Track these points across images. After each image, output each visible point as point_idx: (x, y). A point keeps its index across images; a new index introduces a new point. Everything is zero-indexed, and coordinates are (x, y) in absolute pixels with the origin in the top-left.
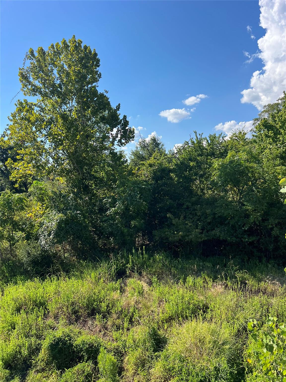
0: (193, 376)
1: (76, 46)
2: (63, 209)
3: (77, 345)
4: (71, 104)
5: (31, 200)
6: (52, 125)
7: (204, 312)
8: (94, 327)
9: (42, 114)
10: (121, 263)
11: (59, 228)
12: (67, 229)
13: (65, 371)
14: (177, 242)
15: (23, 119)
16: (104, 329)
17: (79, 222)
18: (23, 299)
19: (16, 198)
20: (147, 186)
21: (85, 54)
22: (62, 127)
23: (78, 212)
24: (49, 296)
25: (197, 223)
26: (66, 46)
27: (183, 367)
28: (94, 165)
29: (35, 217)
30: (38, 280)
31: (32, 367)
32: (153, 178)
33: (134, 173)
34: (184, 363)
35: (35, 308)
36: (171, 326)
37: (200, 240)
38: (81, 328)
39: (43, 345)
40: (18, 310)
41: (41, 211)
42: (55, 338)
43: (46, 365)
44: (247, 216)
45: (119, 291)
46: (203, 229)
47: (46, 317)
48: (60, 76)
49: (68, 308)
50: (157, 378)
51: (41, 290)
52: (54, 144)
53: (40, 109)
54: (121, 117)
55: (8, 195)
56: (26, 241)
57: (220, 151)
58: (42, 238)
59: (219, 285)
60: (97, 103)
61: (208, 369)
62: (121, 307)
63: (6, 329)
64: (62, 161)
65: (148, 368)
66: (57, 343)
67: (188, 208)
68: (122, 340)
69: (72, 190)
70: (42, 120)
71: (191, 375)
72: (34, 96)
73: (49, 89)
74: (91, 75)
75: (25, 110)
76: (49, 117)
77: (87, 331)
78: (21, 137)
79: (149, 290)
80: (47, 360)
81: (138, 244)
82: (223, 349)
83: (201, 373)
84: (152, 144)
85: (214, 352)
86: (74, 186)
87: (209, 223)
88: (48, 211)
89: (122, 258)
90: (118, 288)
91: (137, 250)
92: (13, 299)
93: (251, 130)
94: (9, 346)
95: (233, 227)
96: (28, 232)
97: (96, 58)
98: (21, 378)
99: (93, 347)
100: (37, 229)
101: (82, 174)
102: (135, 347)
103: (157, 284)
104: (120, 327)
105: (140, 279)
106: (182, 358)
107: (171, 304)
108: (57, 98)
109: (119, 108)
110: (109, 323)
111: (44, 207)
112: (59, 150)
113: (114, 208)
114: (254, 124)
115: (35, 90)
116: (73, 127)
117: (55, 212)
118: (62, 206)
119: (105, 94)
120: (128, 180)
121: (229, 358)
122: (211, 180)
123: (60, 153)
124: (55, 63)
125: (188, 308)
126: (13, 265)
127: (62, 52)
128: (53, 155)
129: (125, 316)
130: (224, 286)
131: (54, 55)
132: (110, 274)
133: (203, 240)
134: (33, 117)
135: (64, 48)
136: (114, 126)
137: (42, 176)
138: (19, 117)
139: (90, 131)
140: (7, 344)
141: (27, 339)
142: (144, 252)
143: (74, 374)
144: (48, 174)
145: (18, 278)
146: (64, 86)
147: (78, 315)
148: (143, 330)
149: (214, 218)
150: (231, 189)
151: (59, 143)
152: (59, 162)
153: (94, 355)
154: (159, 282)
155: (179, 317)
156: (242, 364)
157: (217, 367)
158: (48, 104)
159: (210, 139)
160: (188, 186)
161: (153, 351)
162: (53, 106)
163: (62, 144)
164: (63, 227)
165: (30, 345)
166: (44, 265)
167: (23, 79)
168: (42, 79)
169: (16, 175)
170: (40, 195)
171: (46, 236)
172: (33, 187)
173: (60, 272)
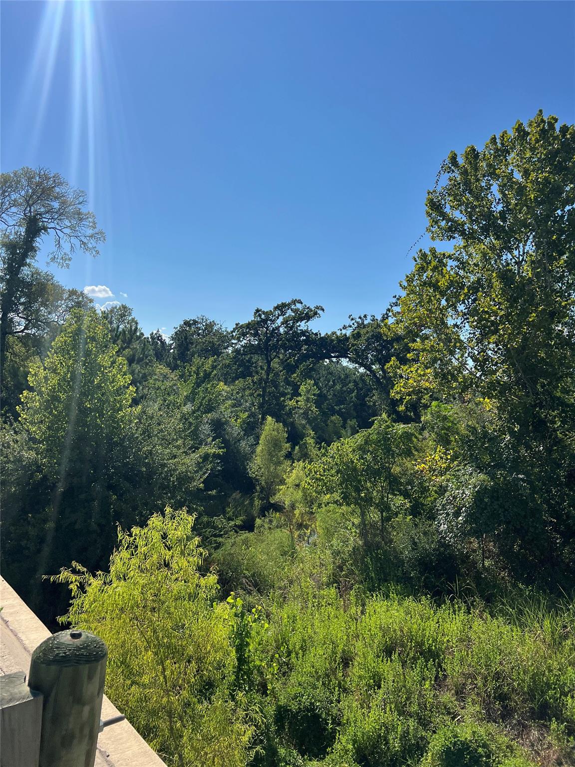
1: (543, 130)
2: (487, 465)
4: (522, 249)
5: (425, 439)
6: (480, 294)
8: (545, 747)
9: (461, 272)
11: (478, 503)
12: (495, 510)
15: (425, 284)
17: (522, 497)
18: (399, 633)
19: (400, 432)
21: (562, 144)
22: (499, 297)
23: (521, 476)
24: (448, 641)
26: (522, 135)
28: (561, 377)
29: (430, 472)
30: (428, 602)
35: (419, 659)
38: (514, 739)
39: (432, 745)
40: (388, 651)
41: (443, 463)
42: (456, 740)
47: (439, 685)
48: (505, 195)
49: (486, 682)
51: (432, 624)
52: (479, 331)
53: (458, 264)
55: (386, 425)
56: (410, 517)
58: (441, 517)
63: (365, 682)
64: (493, 365)
66: (460, 753)
69: (509, 428)
70: (461, 285)
72: (450, 240)
73: (480, 223)
74: (572, 185)
75: (430, 267)
76: (473, 278)
77: (527, 749)
78: (419, 318)
86: (515, 419)
88: (458, 466)
92: (380, 627)
94: (367, 718)
96: (416, 500)
100: (434, 497)
101: (533, 394)
108: (493, 240)
111: (449, 454)
112: (489, 343)
115: (454, 228)
116: (523, 296)
117: (471, 469)
118: (487, 459)
123: (490, 349)
124: (497, 171)
126: (384, 559)
127: (513, 148)
128: (477, 353)
131: (495, 157)
134: (443, 280)
135: (518, 139)
137: (448, 394)
138: (418, 282)
139: (561, 303)
140: (364, 713)
141: (401, 718)
144: (462, 391)
145: (392, 587)
146: (510, 214)
147: (507, 706)
151: (490, 330)
152: (487, 367)
158: (475, 253)
162: (484, 255)
163: (496, 331)
164: (487, 503)
165: (406, 733)
166: (443, 575)
167: (433, 210)
168: (467, 207)
169: (402, 389)
170: (442, 429)
171: (451, 516)
172: (432, 413)
173: (472, 596)
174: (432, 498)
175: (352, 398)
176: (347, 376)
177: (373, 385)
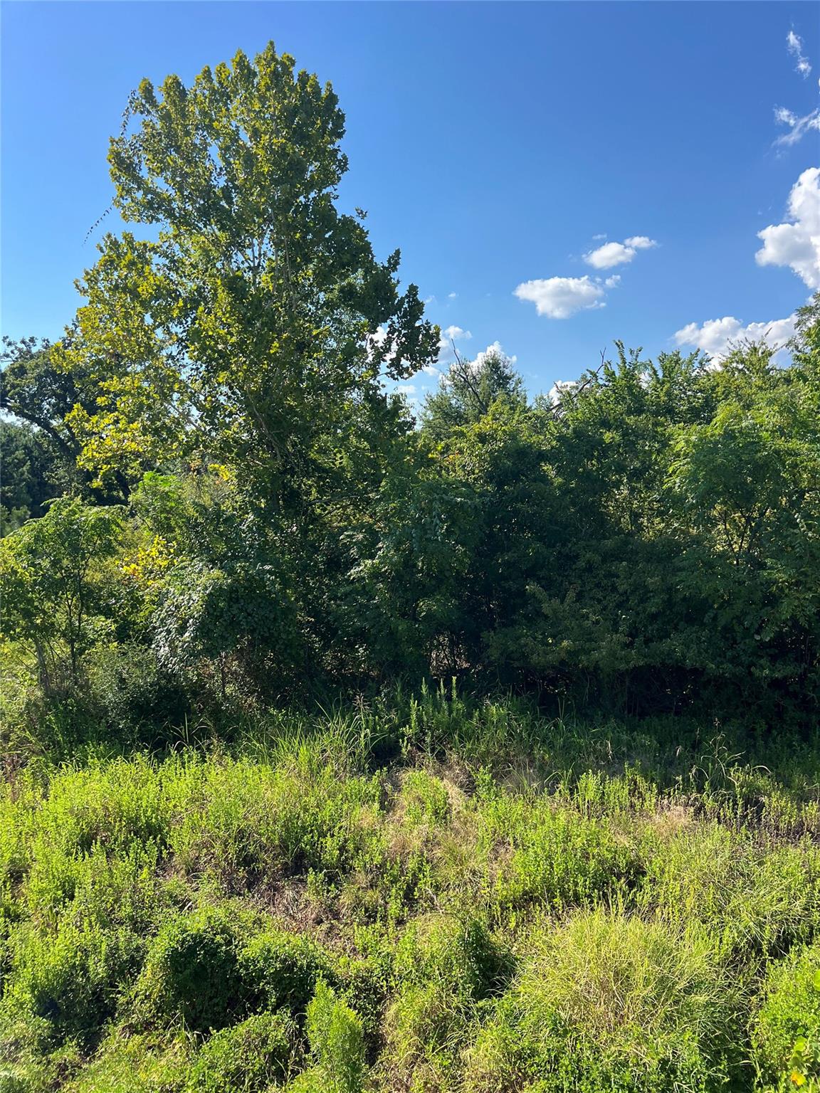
0: (593, 1083)
1: (275, 73)
2: (223, 556)
3: (249, 958)
4: (256, 248)
5: (137, 528)
6: (201, 309)
7: (631, 885)
8: (301, 907)
9: (174, 276)
10: (386, 723)
11: (211, 611)
12: (234, 616)
13: (211, 1035)
14: (553, 667)
15: (118, 289)
16: (330, 917)
17: (270, 595)
18: (101, 813)
19: (92, 519)
20: (471, 499)
21: (302, 99)
22: (228, 315)
23: (267, 567)
24: (175, 806)
25: (617, 615)
26: (247, 74)
27: (563, 1053)
28: (317, 432)
29: (144, 575)
30: (146, 759)
31: (117, 1015)
32: (490, 478)
33: (432, 459)
34: (567, 1041)
35: (132, 841)
36: (527, 920)
37: (623, 667)
38: (264, 909)
39: (151, 953)
40: (85, 843)
41: (163, 560)
42: (184, 936)
43: (157, 1012)
44: (772, 601)
45: (376, 805)
46: (633, 634)
47: (163, 869)
48: (229, 164)
49: (226, 846)
50: (483, 1077)
51: (152, 787)
52: (204, 365)
53: (167, 262)
54: (401, 291)
55: (70, 511)
56: (115, 644)
57: (690, 403)
58: (160, 637)
59: (676, 805)
60: (334, 248)
61: (639, 1065)
62: (382, 853)
63: (49, 897)
64: (225, 416)
65: (457, 1044)
66: (191, 951)
67: (590, 568)
68: (380, 953)
69: (251, 503)
70: (173, 295)
71: (588, 1078)
72: (151, 223)
73: (195, 202)
74: (318, 164)
75: (124, 262)
76: (191, 286)
77: (280, 917)
78: (112, 341)
79: (467, 807)
80: (161, 997)
81: (437, 668)
82: (688, 1006)
83: (618, 1073)
84: (488, 377)
85: (661, 1012)
86: (260, 491)
87: (654, 617)
88: (183, 562)
89: (389, 708)
90: (374, 796)
91: (433, 686)
92: (72, 811)
93: (790, 342)
94: (52, 949)
95: (727, 629)
96: (124, 619)
97: (333, 112)
98: (82, 1044)
99: (295, 970)
100: (149, 610)
101: (282, 456)
102: (420, 978)
103: (489, 789)
104: (377, 912)
105: (438, 773)
106: (560, 1023)
107: (531, 853)
108: (216, 230)
109: (397, 263)
110: (346, 899)
111: (171, 547)
112: (219, 384)
113: (370, 561)
114: (798, 324)
115: (155, 206)
116: (260, 316)
117: (201, 564)
118: (222, 548)
119: (357, 220)
120: (416, 480)
121: (705, 1035)
122: (664, 487)
123: (221, 394)
124: (215, 124)
125: (584, 872)
126: (79, 710)
127: (236, 93)
128: (202, 398)
129: (392, 882)
130: (692, 809)
131: (211, 101)
132: (354, 753)
133: (632, 664)
134: (145, 284)
135: (241, 79)
136: (381, 316)
137: (166, 458)
138: (106, 283)
139: (311, 331)
140: (47, 942)
141: (106, 931)
142: (454, 693)
143: (237, 1045)
144: (185, 454)
145: (90, 749)
146: (238, 193)
147: (254, 869)
148: (445, 928)
149: (669, 603)
150: (725, 517)
151: (218, 364)
152: (218, 419)
153: (296, 994)
154: (497, 785)
155: (555, 897)
156: (746, 1056)
157: (669, 1060)
158: (192, 248)
159: (662, 366)
160: (593, 502)
161: (473, 994)
162: (206, 252)
163: (226, 367)
164: (222, 609)
165: (114, 950)
166: (166, 717)
167: (121, 171)
168: (174, 173)
169: (95, 453)
170: (162, 512)
171: (173, 634)
172: (144, 490)
173: (210, 738)
174: (147, 612)
175: (22, 474)
176: (11, 439)
177: (54, 451)
